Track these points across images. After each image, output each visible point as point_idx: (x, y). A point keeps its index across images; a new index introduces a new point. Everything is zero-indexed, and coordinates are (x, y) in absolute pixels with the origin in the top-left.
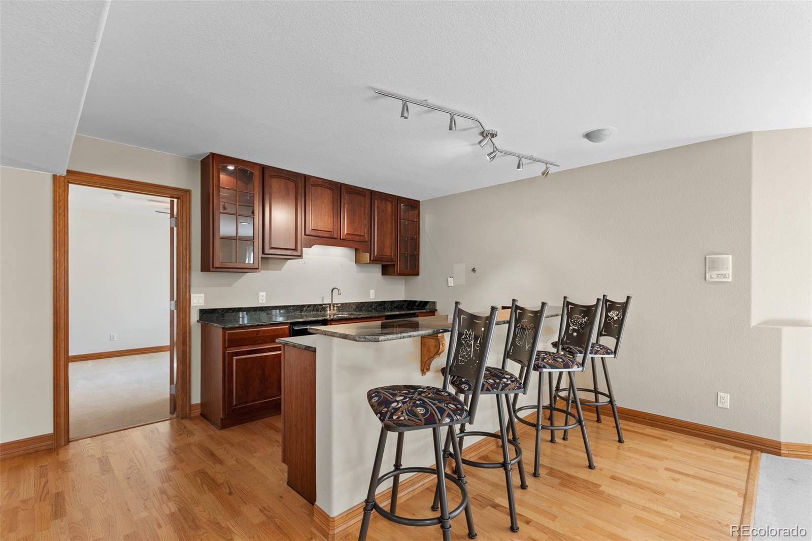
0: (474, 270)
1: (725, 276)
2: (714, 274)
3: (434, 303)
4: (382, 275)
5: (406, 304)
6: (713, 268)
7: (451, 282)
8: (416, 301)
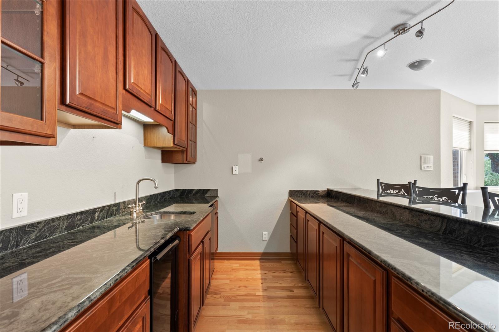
0: (261, 159)
1: (430, 167)
2: (425, 166)
3: (217, 190)
4: (162, 162)
5: (178, 194)
6: (425, 163)
7: (236, 170)
8: (193, 190)
